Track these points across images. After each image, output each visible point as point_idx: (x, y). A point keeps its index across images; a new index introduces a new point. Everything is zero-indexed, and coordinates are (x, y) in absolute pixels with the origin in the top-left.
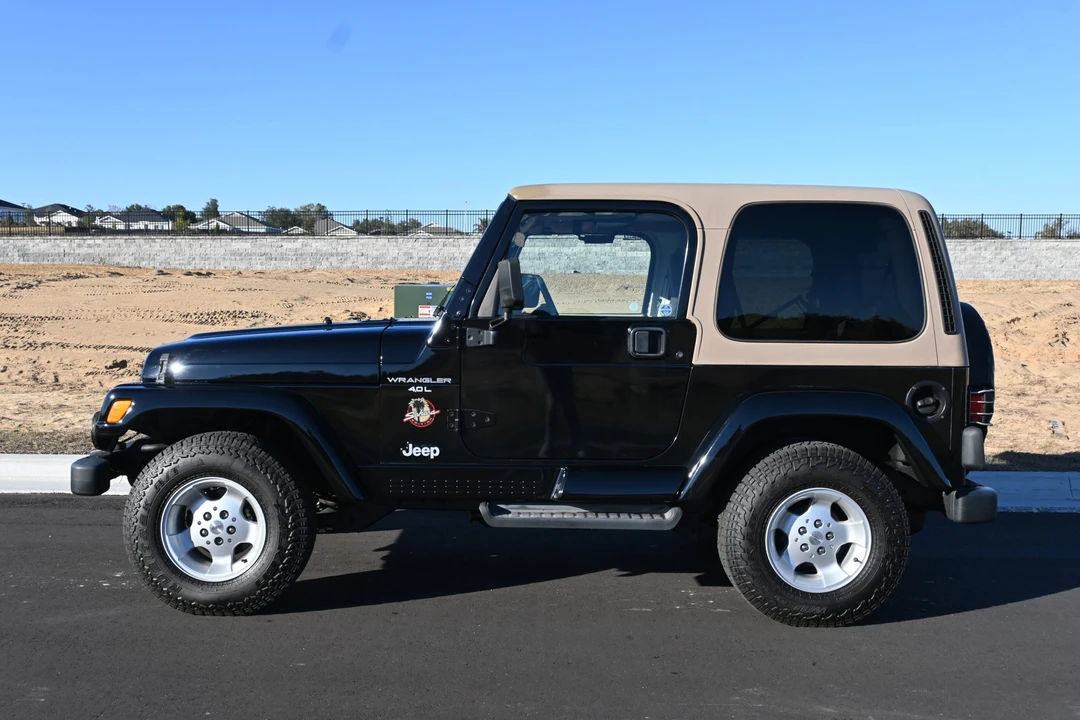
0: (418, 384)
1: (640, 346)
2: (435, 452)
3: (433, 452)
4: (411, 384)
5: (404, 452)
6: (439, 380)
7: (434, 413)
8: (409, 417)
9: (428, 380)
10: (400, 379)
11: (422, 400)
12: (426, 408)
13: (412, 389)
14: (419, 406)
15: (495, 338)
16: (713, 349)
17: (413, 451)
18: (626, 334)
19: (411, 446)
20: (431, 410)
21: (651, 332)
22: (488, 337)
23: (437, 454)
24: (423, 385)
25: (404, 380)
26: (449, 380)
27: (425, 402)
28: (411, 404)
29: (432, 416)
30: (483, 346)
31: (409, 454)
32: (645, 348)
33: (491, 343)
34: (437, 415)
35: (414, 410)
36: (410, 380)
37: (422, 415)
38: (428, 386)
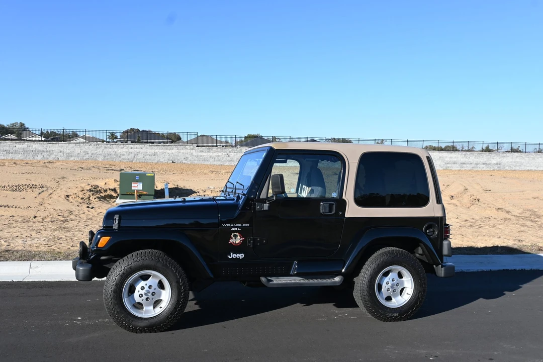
0: (235, 227)
1: (325, 210)
2: (242, 256)
3: (240, 256)
4: (232, 227)
5: (229, 256)
6: (244, 225)
7: (242, 239)
8: (231, 241)
9: (239, 225)
10: (228, 225)
11: (237, 234)
12: (239, 237)
13: (233, 229)
14: (236, 236)
15: (269, 207)
16: (353, 211)
17: (233, 256)
18: (320, 205)
19: (232, 253)
20: (241, 238)
21: (330, 204)
22: (266, 206)
23: (243, 257)
24: (237, 227)
25: (229, 225)
26: (248, 225)
27: (238, 235)
28: (232, 236)
29: (241, 241)
30: (264, 210)
31: (231, 257)
32: (327, 211)
33: (267, 209)
35: (233, 238)
36: (232, 225)
37: (237, 240)
38: (240, 228)
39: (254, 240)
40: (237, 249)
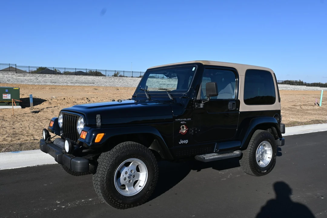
0: (183, 121)
2: (187, 141)
3: (186, 142)
4: (181, 121)
5: (179, 143)
6: (188, 119)
7: (187, 129)
8: (180, 131)
9: (185, 119)
11: (184, 126)
12: (185, 128)
14: (183, 127)
15: (203, 106)
17: (182, 142)
18: (228, 104)
19: (181, 140)
20: (186, 128)
24: (184, 121)
25: (179, 120)
26: (190, 119)
28: (181, 127)
29: (186, 130)
30: (201, 108)
34: (187, 130)
36: (181, 120)
37: (184, 131)
38: (186, 121)
39: (194, 130)
40: (184, 137)
